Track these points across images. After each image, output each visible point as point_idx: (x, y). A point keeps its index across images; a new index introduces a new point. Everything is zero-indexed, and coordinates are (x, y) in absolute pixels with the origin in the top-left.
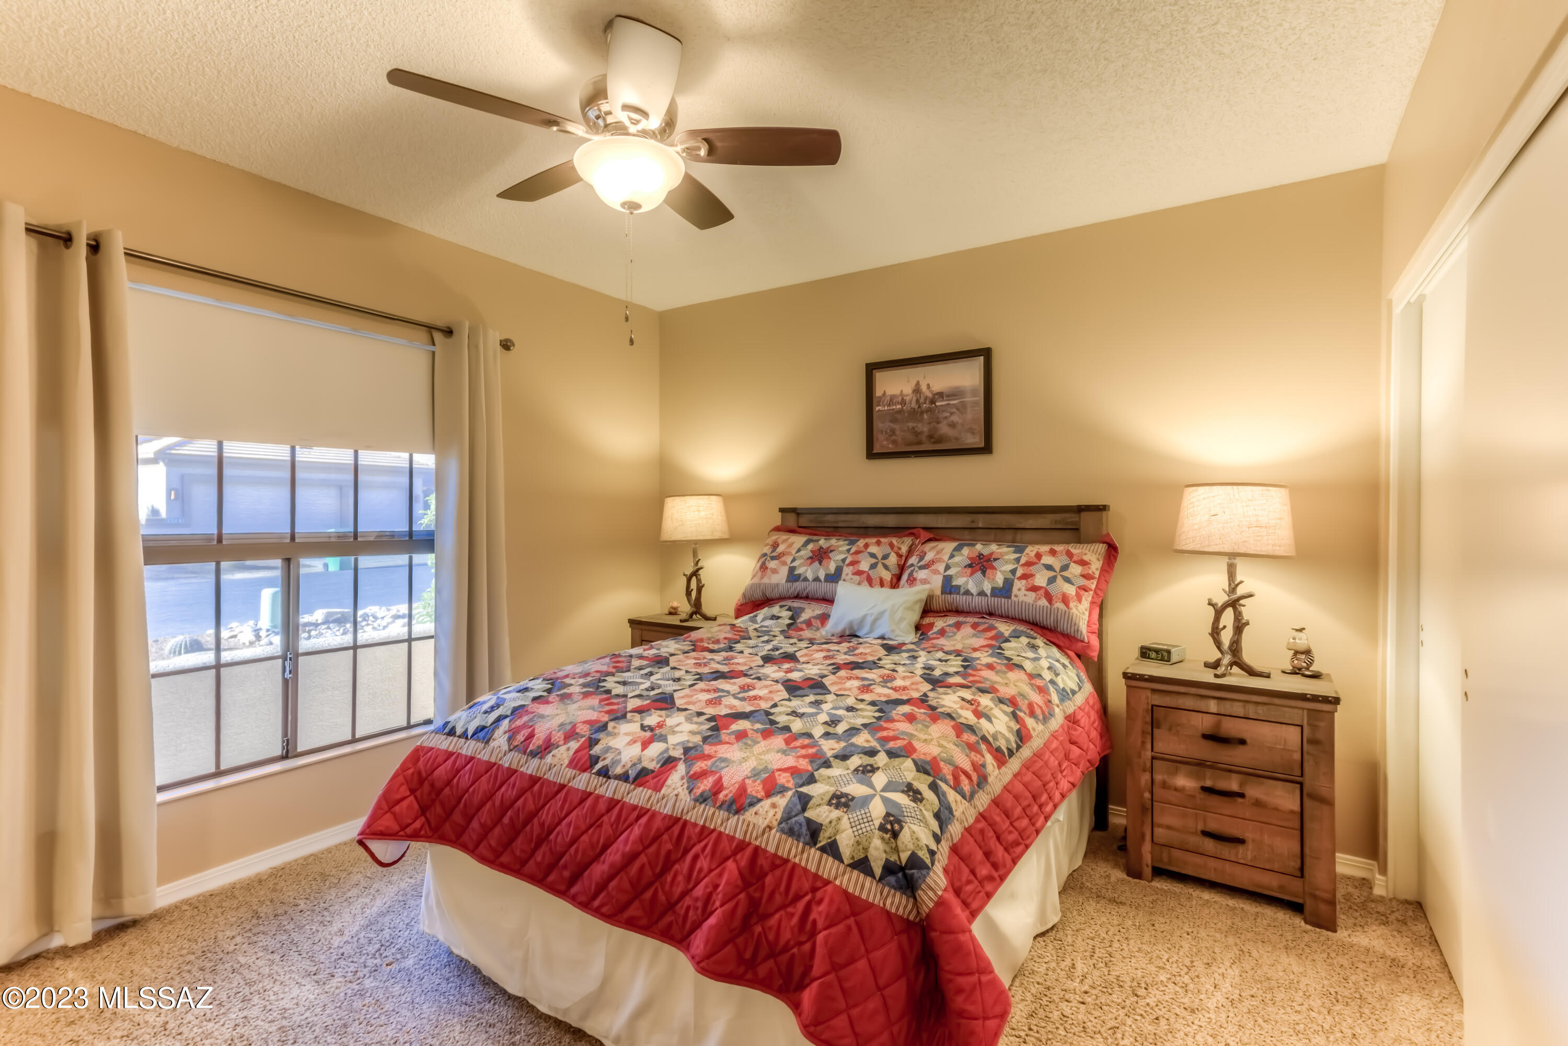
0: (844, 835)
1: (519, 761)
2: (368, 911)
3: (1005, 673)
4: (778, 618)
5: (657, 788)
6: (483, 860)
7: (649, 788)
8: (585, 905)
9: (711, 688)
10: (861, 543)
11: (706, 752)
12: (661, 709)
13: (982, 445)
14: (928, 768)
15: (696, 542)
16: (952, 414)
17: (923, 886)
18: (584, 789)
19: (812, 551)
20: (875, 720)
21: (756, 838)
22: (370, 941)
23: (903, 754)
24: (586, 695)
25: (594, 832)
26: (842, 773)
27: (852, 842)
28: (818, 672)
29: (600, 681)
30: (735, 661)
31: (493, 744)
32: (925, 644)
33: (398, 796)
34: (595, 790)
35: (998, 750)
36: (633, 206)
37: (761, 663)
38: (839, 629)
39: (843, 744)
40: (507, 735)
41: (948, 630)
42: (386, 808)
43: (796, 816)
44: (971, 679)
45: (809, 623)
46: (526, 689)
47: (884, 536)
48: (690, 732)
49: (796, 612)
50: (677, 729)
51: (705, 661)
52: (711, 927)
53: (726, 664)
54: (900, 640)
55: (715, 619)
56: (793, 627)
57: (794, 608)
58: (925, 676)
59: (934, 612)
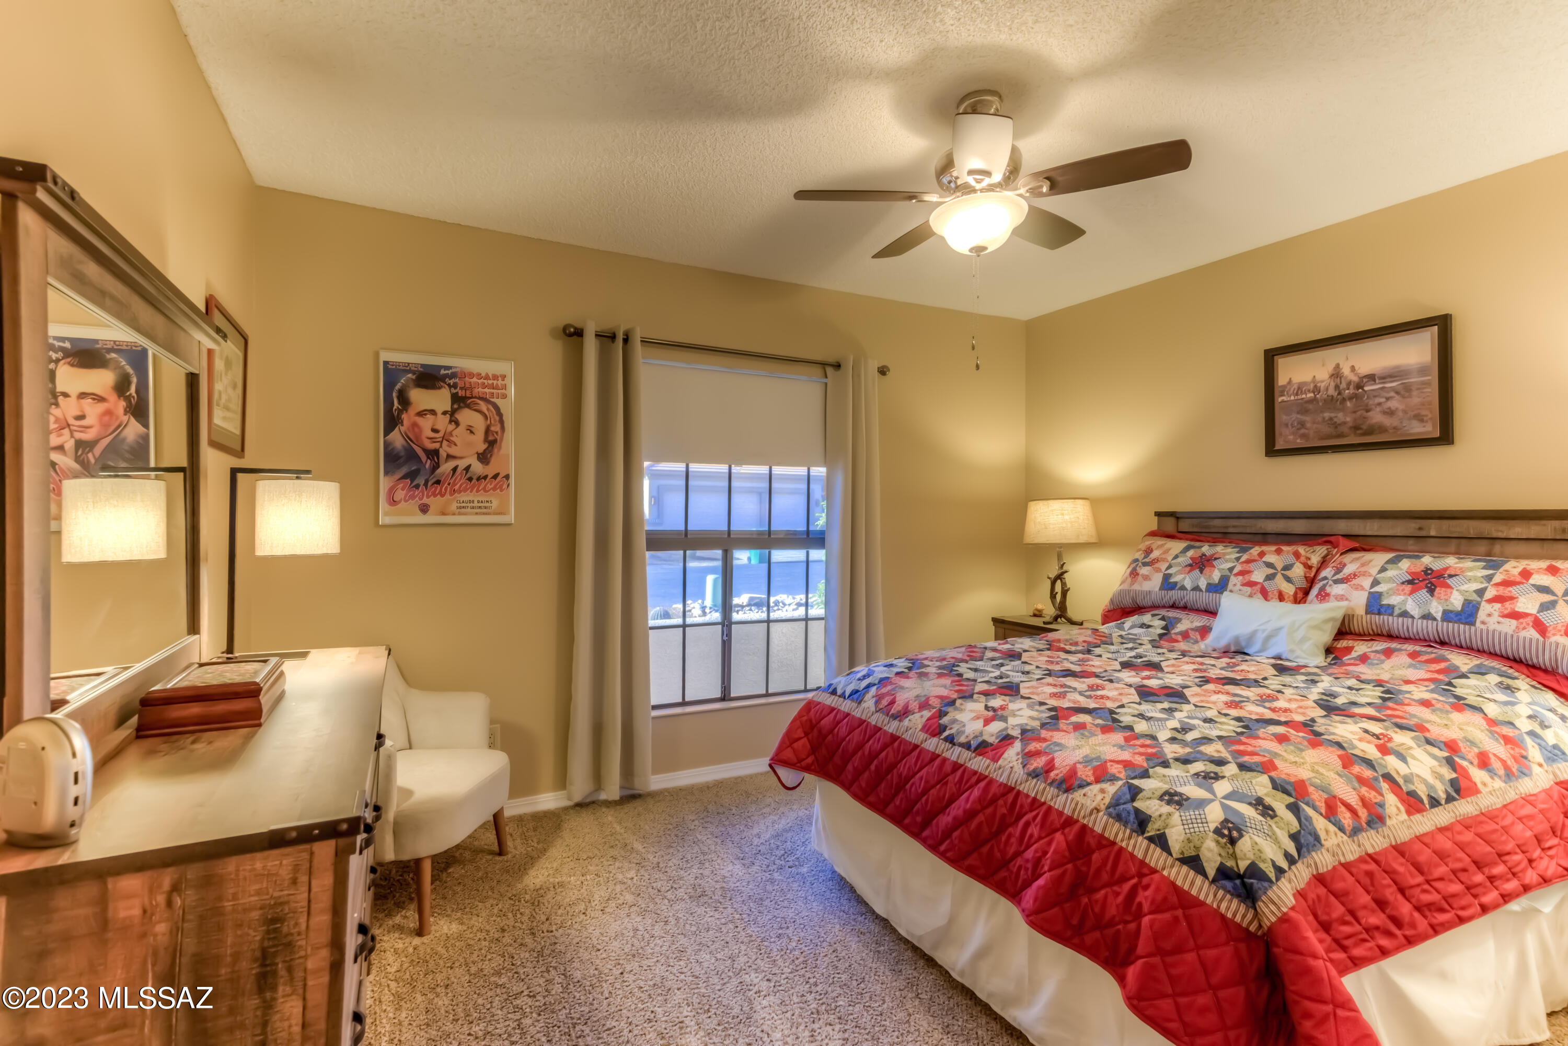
0: (1174, 830)
1: (883, 722)
2: (777, 826)
3: (1447, 712)
4: (1149, 626)
5: (995, 759)
6: (856, 796)
7: (988, 758)
8: (933, 847)
9: (1057, 683)
10: (1255, 551)
11: (1043, 736)
12: (1006, 695)
13: (1437, 434)
14: (1290, 788)
15: (1061, 546)
16: (1388, 399)
17: (1264, 898)
18: (933, 750)
19: (1191, 558)
20: (1235, 735)
21: (1084, 817)
22: (778, 847)
23: (1259, 769)
24: (940, 676)
25: (940, 788)
26: (1178, 774)
27: (1182, 837)
28: (1181, 682)
29: (954, 666)
30: (1091, 663)
31: (864, 705)
32: (1335, 670)
33: (796, 736)
34: (943, 753)
35: (1412, 794)
36: (979, 250)
37: (1119, 667)
38: (1222, 643)
39: (1188, 750)
40: (874, 700)
41: (1372, 657)
42: (788, 743)
43: (1124, 804)
44: (1389, 712)
45: (1185, 635)
46: (891, 665)
47: (1289, 544)
48: (1030, 717)
49: (1171, 622)
50: (1017, 713)
51: (1059, 659)
52: (1039, 888)
53: (1079, 665)
54: (1302, 662)
55: (1081, 624)
56: (1165, 637)
57: (1169, 618)
58: (1322, 702)
59: (1356, 634)
